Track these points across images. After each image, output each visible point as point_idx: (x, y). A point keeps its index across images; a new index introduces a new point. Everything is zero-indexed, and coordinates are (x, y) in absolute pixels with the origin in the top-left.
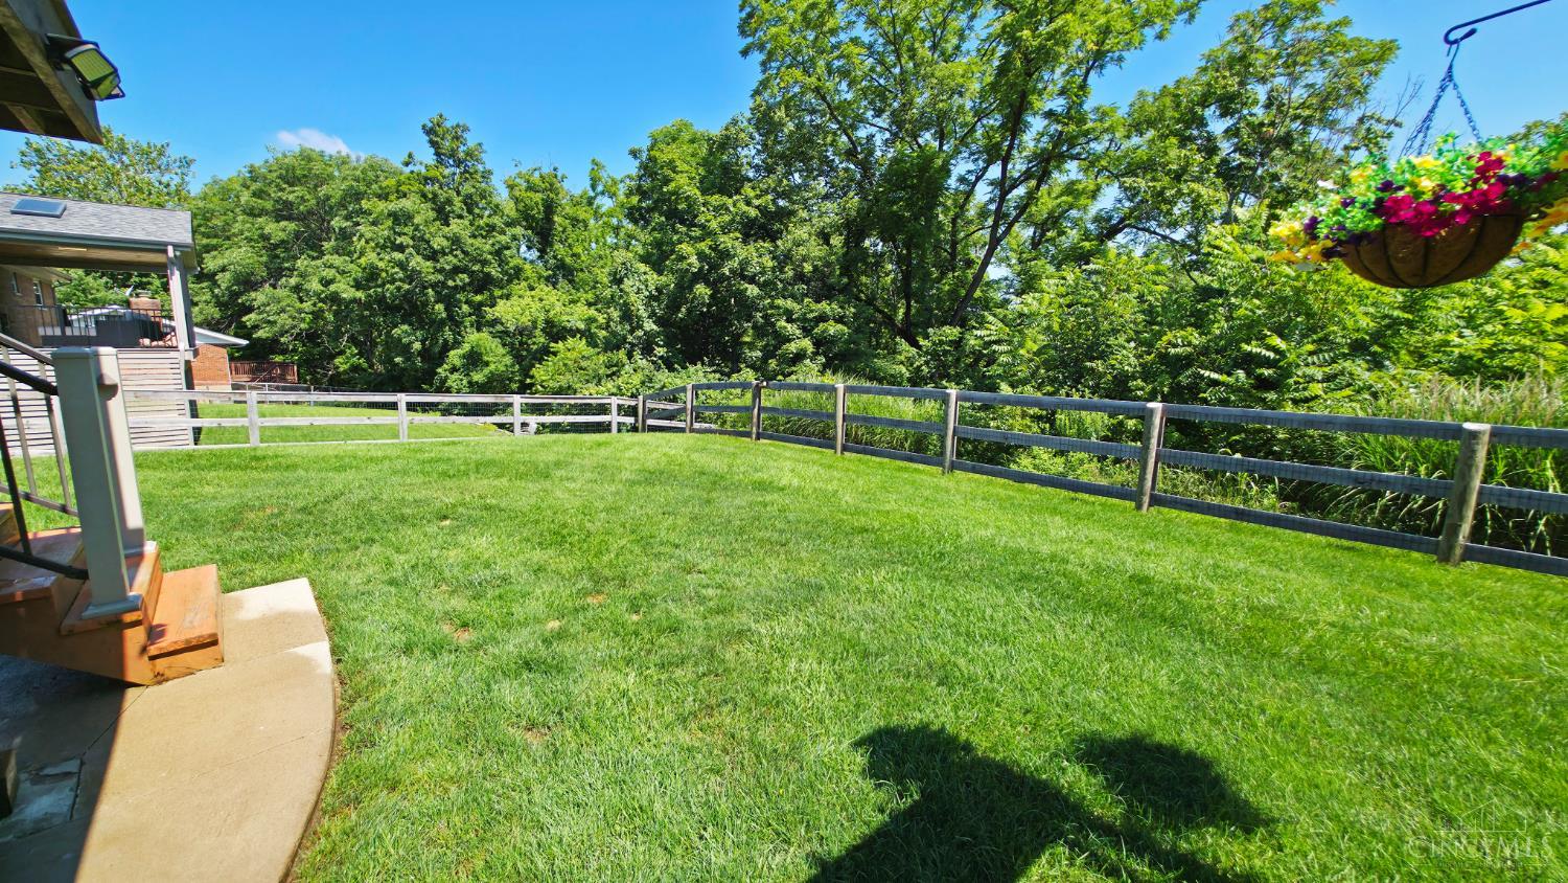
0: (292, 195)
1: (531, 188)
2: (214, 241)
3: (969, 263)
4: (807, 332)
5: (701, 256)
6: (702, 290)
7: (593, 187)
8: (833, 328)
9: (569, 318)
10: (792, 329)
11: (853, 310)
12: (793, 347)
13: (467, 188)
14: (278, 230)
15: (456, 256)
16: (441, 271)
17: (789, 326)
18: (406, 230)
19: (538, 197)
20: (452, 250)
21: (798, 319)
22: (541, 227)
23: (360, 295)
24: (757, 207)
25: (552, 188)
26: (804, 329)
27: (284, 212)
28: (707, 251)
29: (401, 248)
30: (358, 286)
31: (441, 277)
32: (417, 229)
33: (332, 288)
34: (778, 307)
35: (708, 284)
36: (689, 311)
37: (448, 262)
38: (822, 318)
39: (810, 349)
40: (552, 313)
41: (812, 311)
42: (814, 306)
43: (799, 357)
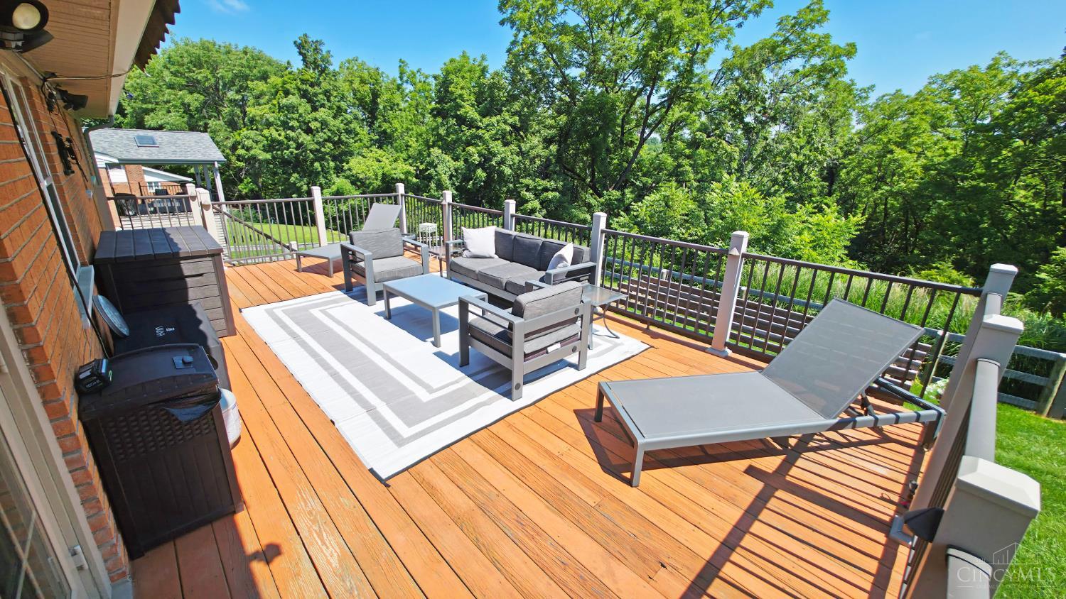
0: (200, 75)
1: (363, 82)
2: (150, 106)
3: (631, 144)
4: (537, 196)
5: (480, 155)
6: (480, 172)
7: (401, 78)
8: (550, 195)
9: (394, 171)
10: (529, 195)
11: (561, 183)
12: (529, 206)
13: (325, 85)
14: (194, 100)
15: (325, 133)
16: (318, 143)
17: (527, 194)
18: (294, 116)
19: (367, 87)
20: (322, 129)
21: (532, 189)
22: (371, 108)
23: (268, 156)
24: (510, 125)
25: (377, 82)
26: (535, 194)
27: (193, 86)
28: (484, 151)
29: (292, 128)
30: (265, 150)
31: (318, 147)
32: (301, 116)
33: (252, 152)
34: (522, 183)
35: (484, 170)
36: (474, 184)
37: (321, 136)
38: (546, 190)
39: (539, 206)
40: (385, 169)
41: (540, 185)
42: (542, 182)
43: (533, 211)
